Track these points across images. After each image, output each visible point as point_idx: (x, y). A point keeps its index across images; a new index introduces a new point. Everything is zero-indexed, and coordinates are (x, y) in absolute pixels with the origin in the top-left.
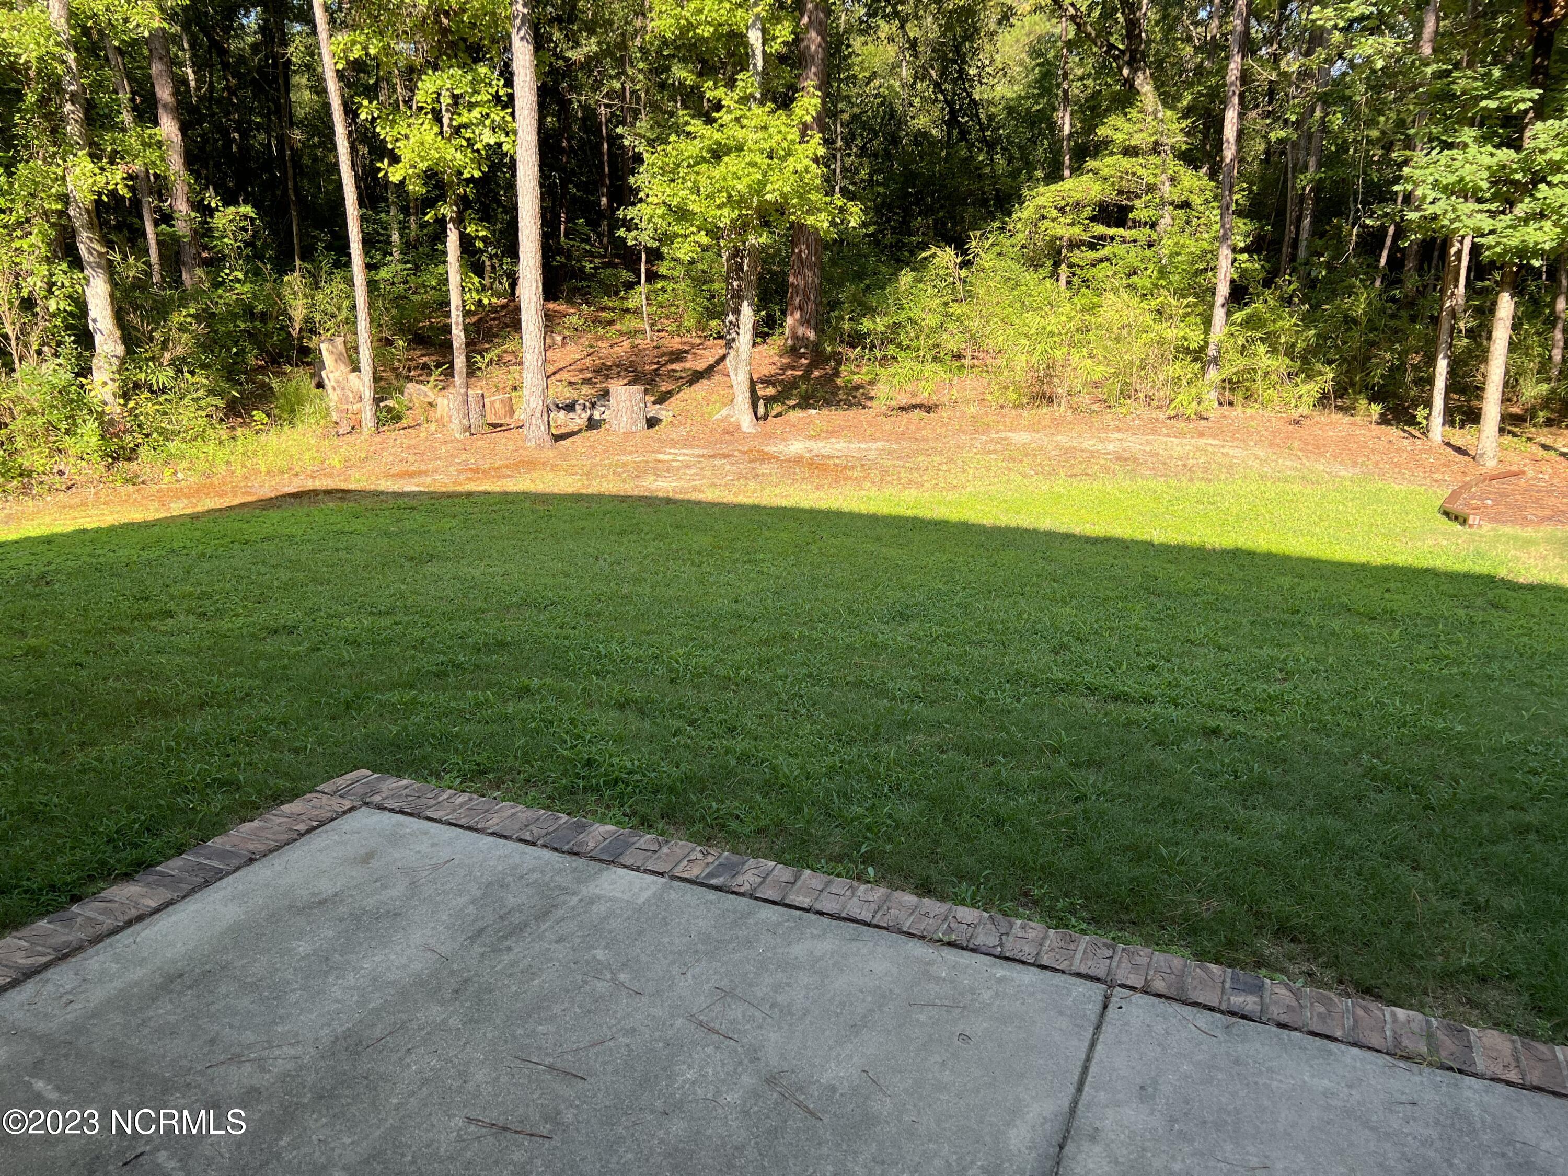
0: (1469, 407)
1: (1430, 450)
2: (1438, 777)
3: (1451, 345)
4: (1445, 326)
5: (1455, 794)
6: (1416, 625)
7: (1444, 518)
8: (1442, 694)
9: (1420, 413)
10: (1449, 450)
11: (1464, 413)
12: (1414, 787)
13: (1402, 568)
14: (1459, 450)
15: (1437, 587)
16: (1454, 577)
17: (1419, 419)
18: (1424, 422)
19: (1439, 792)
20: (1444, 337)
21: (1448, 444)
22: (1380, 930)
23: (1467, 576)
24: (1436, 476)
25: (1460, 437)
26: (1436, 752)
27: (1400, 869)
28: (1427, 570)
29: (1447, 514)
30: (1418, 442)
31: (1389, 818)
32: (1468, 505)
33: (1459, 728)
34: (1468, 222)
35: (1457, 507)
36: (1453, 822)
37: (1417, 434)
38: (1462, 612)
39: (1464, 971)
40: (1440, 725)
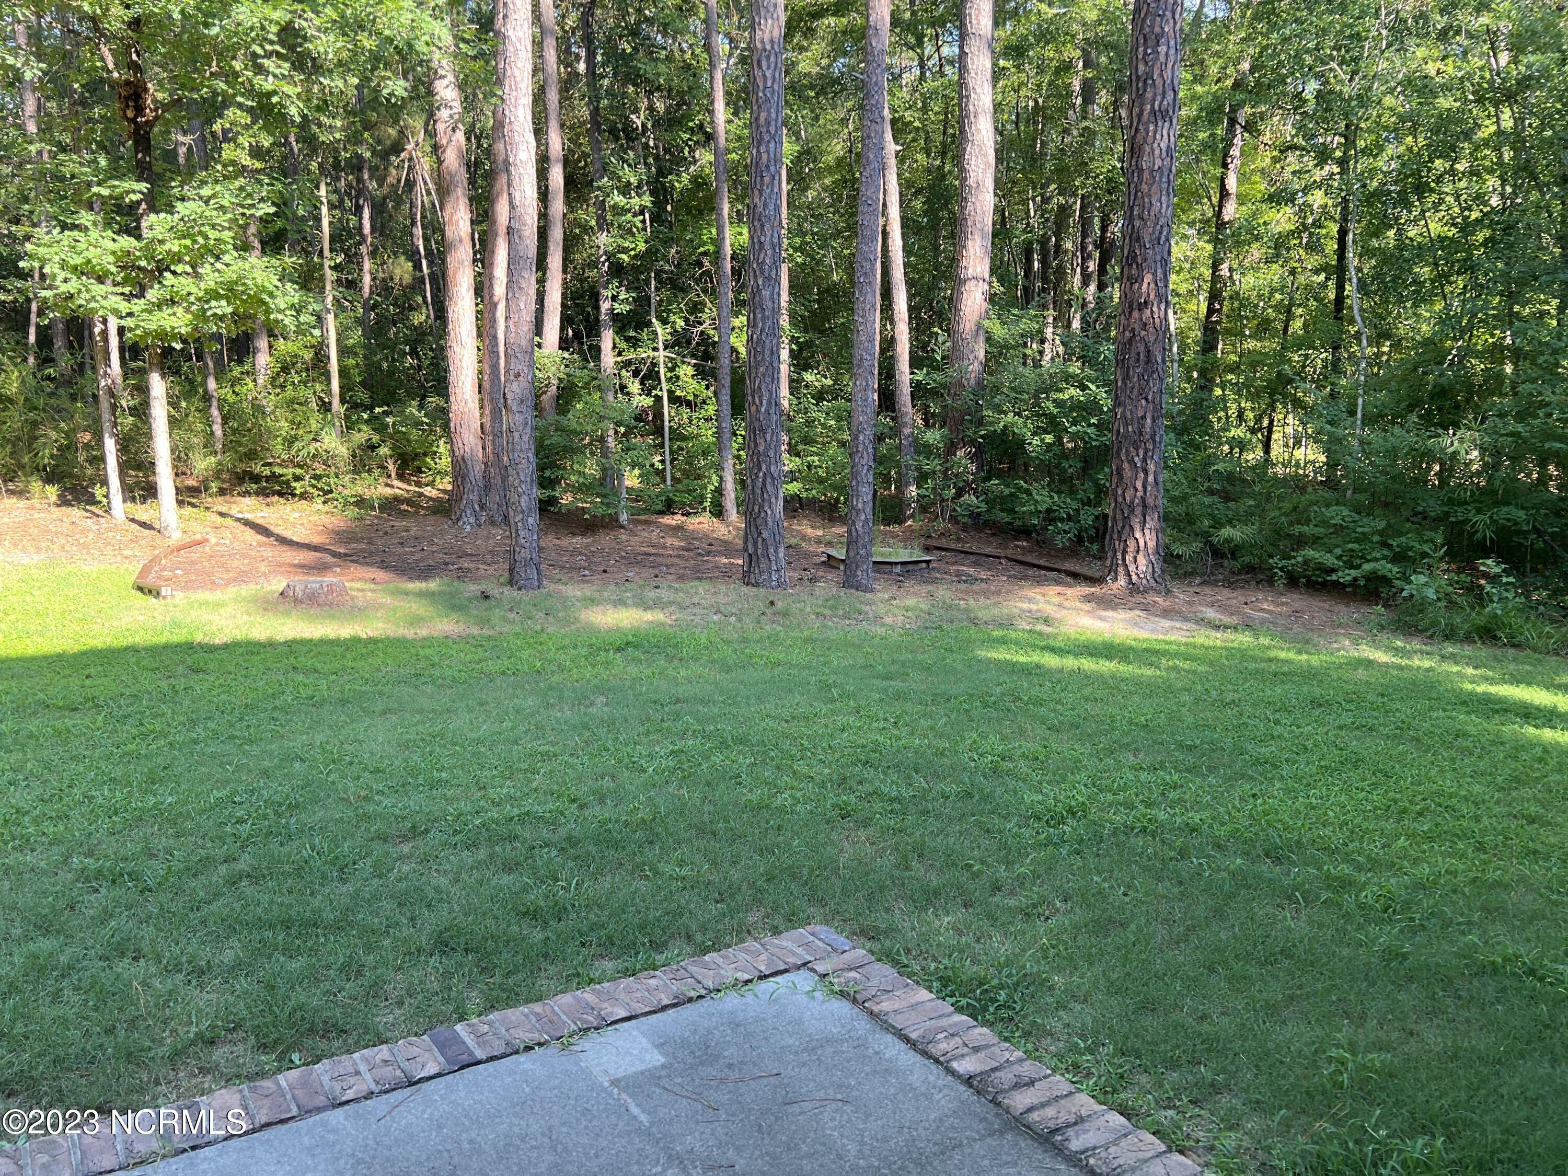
0: (147, 482)
1: (116, 528)
2: (153, 856)
3: (115, 424)
4: (105, 404)
5: (169, 868)
6: (120, 707)
7: (139, 594)
8: (151, 771)
9: (99, 492)
10: (134, 526)
11: (143, 489)
12: (129, 874)
13: (101, 651)
14: (143, 525)
15: (138, 664)
16: (154, 651)
17: (99, 498)
18: (105, 501)
19: (154, 870)
20: (106, 416)
21: (133, 520)
22: (104, 1039)
23: (166, 647)
24: (127, 552)
25: (143, 512)
26: (149, 831)
27: (123, 966)
28: (127, 649)
29: (140, 589)
30: (102, 520)
31: (107, 915)
32: (160, 577)
33: (170, 799)
34: (104, 303)
35: (150, 581)
36: (170, 896)
37: (101, 513)
38: (164, 684)
39: (193, 1043)
40: (152, 801)
